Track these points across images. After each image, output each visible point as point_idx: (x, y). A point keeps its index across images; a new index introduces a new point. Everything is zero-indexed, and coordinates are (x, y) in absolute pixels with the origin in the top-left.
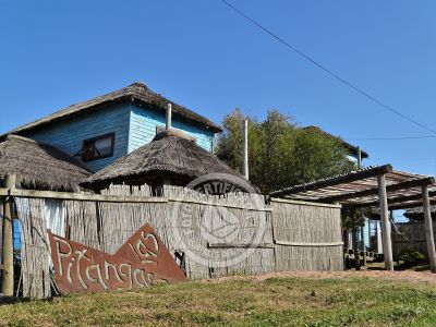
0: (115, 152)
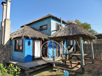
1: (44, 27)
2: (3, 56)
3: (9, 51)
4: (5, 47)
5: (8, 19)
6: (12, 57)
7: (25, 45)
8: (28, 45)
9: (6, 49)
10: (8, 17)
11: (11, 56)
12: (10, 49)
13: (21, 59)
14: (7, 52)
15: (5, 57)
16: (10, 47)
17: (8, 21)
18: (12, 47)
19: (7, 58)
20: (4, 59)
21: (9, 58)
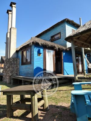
0: (61, 37)
1: (56, 37)
2: (9, 71)
3: (15, 66)
4: (11, 60)
5: (13, 28)
6: (19, 73)
7: (33, 55)
8: (38, 55)
9: (12, 62)
10: (14, 25)
11: (18, 71)
12: (17, 62)
13: (30, 73)
14: (13, 66)
15: (12, 72)
16: (16, 60)
17: (13, 29)
18: (19, 60)
19: (14, 73)
20: (10, 74)
21: (15, 73)
